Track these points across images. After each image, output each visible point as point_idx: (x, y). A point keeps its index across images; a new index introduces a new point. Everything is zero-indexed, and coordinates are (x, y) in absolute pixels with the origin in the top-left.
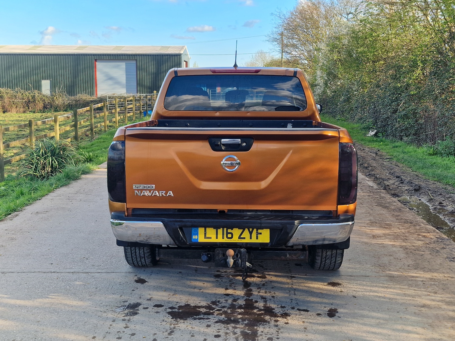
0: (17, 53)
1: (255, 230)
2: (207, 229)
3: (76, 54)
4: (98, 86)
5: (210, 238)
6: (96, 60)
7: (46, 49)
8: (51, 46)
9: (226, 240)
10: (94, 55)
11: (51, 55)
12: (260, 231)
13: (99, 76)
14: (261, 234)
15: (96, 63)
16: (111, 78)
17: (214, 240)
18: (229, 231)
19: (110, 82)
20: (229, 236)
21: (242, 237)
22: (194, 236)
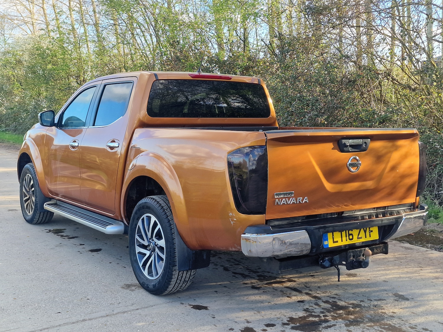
1: (368, 229)
2: (334, 233)
5: (337, 242)
12: (371, 229)
17: (340, 243)
18: (350, 232)
20: (351, 237)
21: (360, 236)
22: (325, 242)
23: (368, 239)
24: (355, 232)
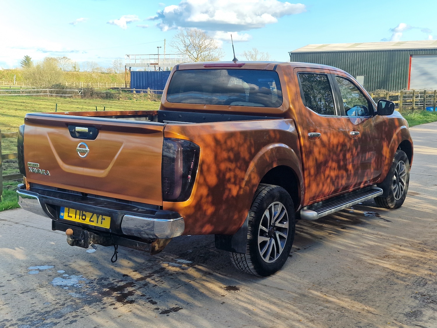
0: (337, 51)
1: (101, 216)
2: (70, 209)
3: (391, 50)
4: (411, 81)
5: (71, 217)
6: (411, 56)
7: (364, 46)
8: (372, 43)
9: (81, 221)
10: (410, 50)
11: (368, 51)
12: (104, 217)
13: (413, 72)
14: (104, 219)
15: (412, 58)
16: (425, 74)
17: (73, 219)
18: (84, 213)
19: (424, 78)
20: (84, 217)
21: (92, 220)
22: (61, 213)
23: (99, 225)
24: (89, 215)
